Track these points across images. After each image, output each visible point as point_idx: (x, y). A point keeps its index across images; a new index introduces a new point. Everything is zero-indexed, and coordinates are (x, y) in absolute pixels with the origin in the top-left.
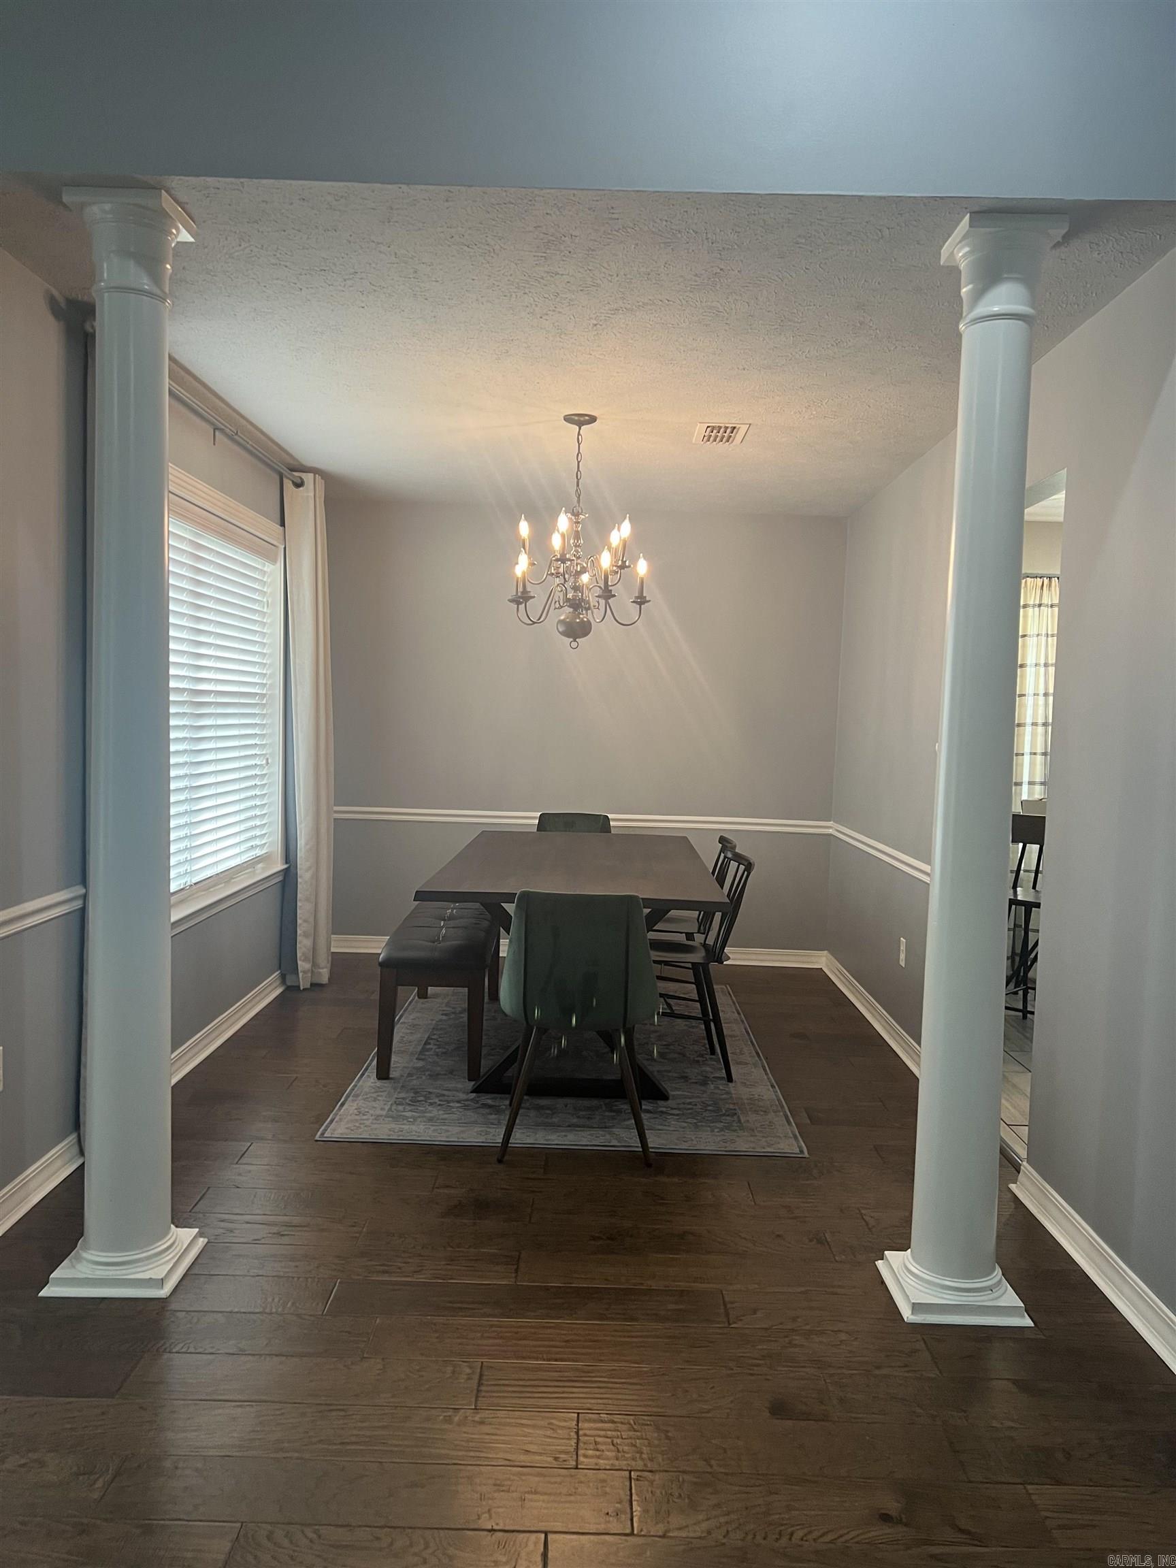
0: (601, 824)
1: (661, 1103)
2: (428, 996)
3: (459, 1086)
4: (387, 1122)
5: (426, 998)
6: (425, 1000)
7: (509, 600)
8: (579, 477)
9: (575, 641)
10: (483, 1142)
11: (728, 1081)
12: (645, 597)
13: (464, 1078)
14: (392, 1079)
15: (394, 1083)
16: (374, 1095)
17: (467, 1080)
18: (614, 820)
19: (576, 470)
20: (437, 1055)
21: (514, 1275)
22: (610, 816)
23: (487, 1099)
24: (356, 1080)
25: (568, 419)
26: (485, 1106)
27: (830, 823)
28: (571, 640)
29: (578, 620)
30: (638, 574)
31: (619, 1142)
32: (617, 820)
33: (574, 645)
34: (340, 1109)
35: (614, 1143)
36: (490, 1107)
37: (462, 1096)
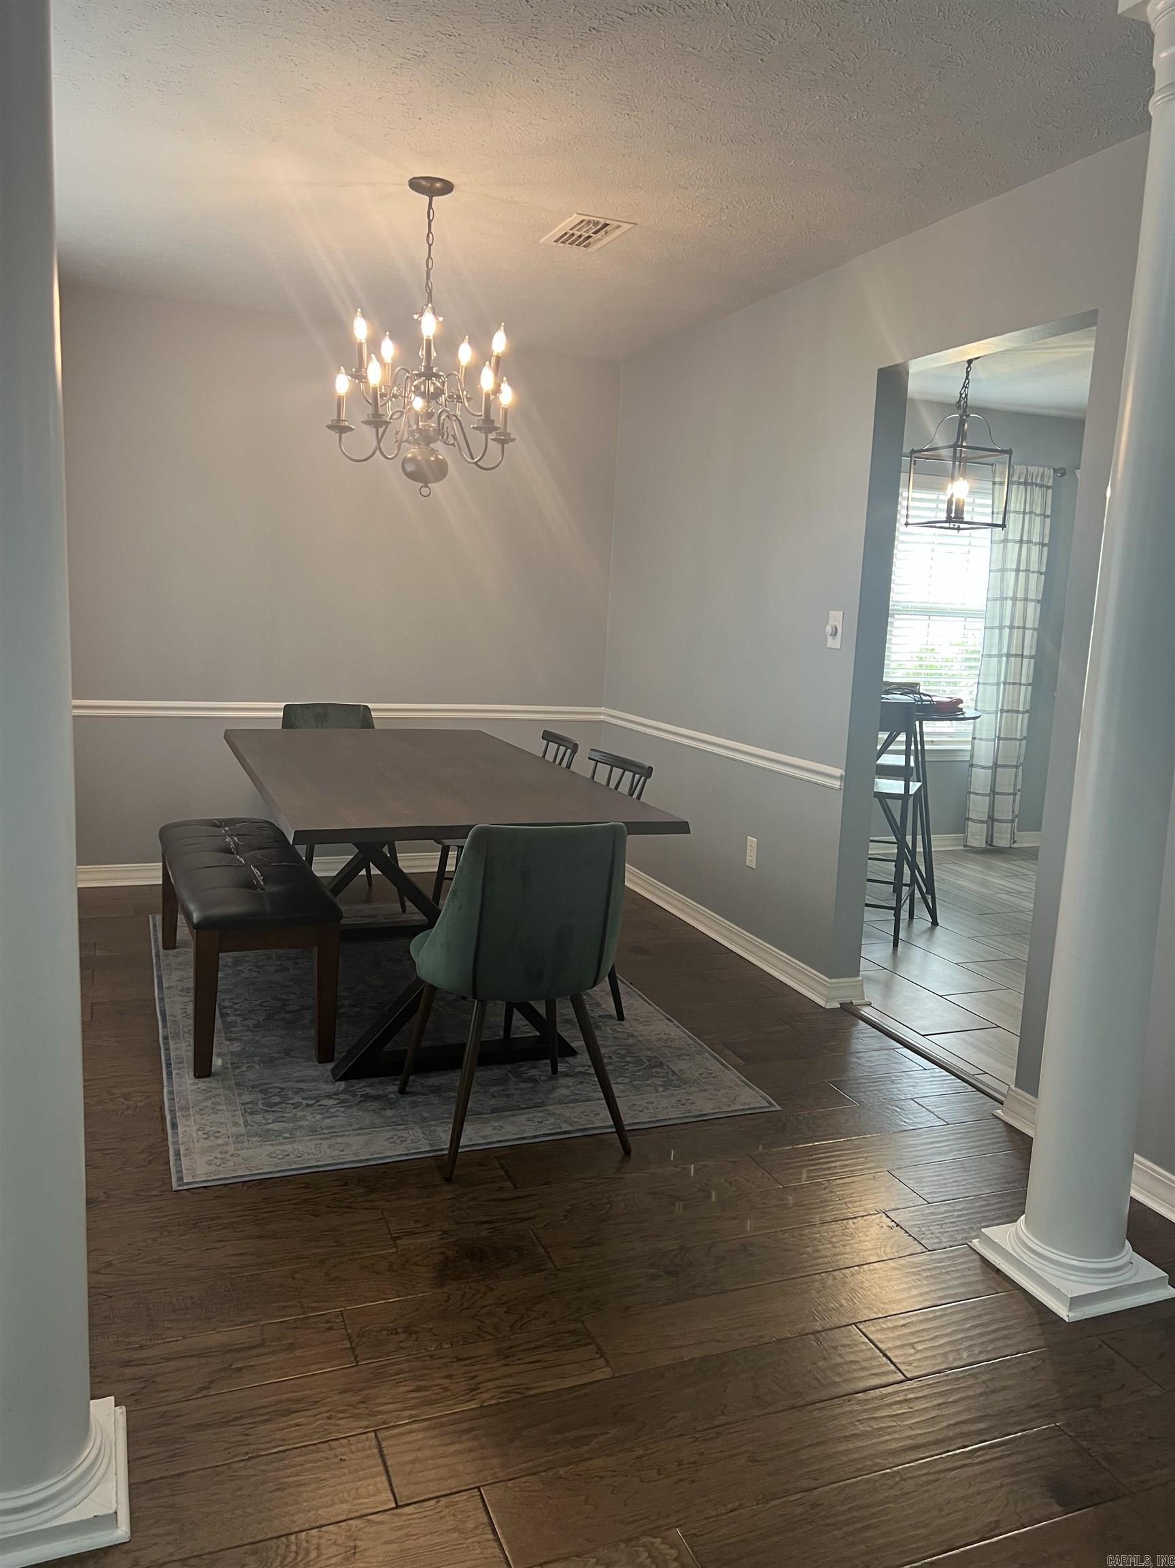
0: (362, 717)
1: (570, 1059)
2: (177, 945)
3: (311, 1072)
4: (256, 1144)
5: (174, 948)
6: (175, 951)
7: (328, 427)
8: (430, 267)
9: (426, 486)
10: (406, 1155)
11: (619, 1020)
12: (510, 434)
13: (308, 1059)
14: (217, 1074)
15: (222, 1080)
16: (208, 1103)
17: (316, 1063)
18: (376, 710)
19: (427, 256)
20: (249, 1030)
21: (602, 1362)
22: (370, 706)
23: (362, 1087)
24: (165, 1083)
25: (416, 184)
26: (367, 1098)
27: (603, 709)
28: (421, 485)
29: (432, 459)
30: (500, 403)
31: (571, 1126)
32: (381, 710)
33: (425, 491)
34: (176, 1134)
35: (566, 1127)
36: (376, 1098)
37: (329, 1088)
